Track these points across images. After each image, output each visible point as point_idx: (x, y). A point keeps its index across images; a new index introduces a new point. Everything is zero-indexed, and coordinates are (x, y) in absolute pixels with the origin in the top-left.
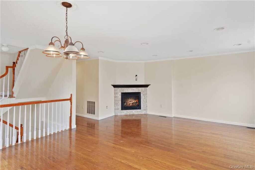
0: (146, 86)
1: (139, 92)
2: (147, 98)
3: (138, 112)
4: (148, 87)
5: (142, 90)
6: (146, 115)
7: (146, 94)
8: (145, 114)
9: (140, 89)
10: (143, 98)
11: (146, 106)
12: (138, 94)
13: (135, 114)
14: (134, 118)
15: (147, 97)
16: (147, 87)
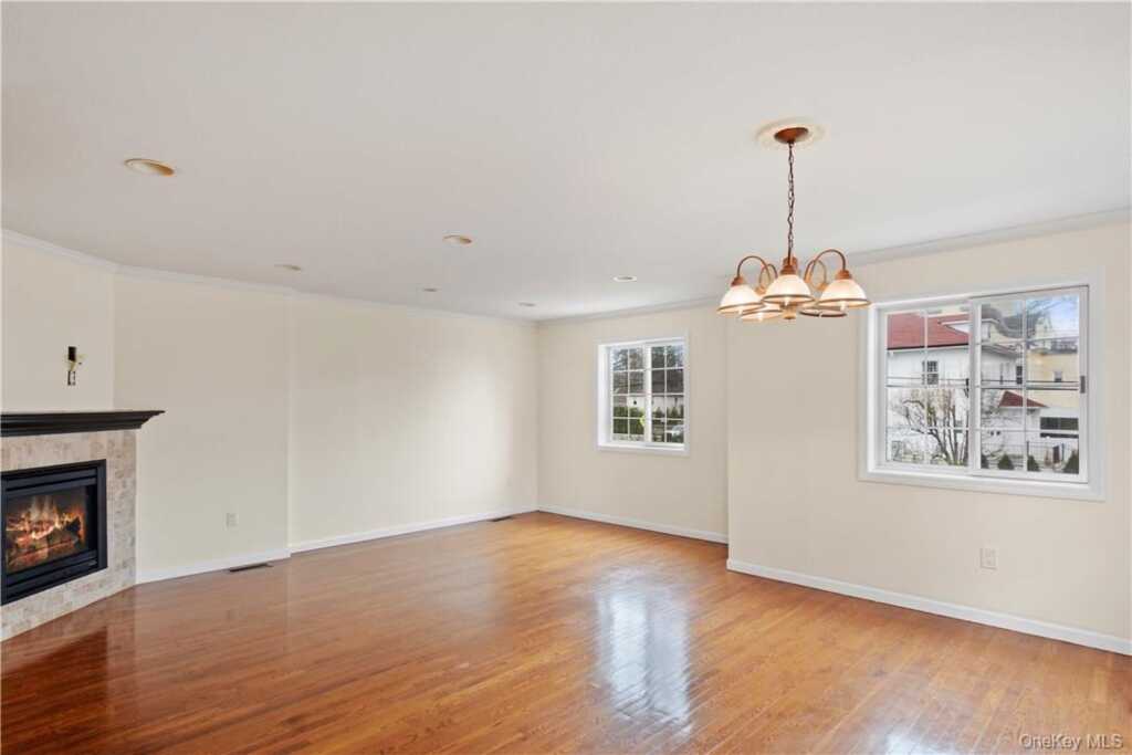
0: (134, 420)
1: (99, 457)
2: (135, 494)
3: (89, 587)
4: (145, 425)
5: (112, 443)
6: (129, 593)
7: (133, 469)
8: (123, 593)
9: (104, 436)
10: (118, 493)
11: (129, 540)
12: (92, 472)
13: (75, 607)
14: (69, 636)
15: (134, 483)
16: (139, 426)
